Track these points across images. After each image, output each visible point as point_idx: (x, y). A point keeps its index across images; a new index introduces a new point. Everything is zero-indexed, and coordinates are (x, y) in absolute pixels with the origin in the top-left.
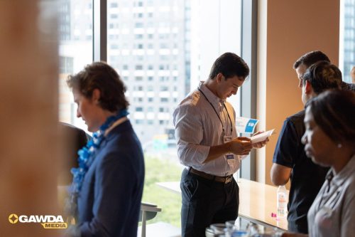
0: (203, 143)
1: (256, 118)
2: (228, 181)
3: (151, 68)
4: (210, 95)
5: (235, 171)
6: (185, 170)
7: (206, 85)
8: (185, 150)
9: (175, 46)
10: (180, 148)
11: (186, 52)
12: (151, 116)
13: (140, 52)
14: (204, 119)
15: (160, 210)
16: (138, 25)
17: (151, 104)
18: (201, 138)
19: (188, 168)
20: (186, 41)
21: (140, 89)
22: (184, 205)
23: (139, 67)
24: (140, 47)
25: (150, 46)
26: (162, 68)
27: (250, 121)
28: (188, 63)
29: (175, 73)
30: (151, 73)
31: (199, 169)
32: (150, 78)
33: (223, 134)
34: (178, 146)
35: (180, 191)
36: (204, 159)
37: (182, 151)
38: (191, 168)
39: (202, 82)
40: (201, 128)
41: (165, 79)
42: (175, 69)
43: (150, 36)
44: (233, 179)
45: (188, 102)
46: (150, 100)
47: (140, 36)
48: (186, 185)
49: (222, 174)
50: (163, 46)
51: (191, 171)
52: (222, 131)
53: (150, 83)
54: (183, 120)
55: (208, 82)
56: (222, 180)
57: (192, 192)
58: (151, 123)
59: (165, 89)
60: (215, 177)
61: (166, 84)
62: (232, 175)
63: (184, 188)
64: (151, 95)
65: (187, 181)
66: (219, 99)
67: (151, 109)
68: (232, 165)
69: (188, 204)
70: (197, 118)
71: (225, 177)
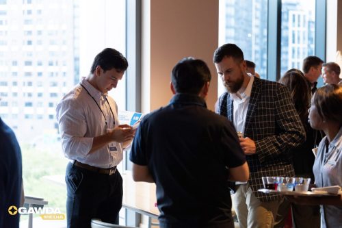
0: (86, 135)
1: (140, 112)
2: (112, 172)
3: (40, 64)
4: (92, 90)
5: (118, 163)
6: (70, 163)
7: (88, 80)
8: (69, 143)
9: (64, 43)
10: (64, 143)
11: (74, 49)
12: (40, 111)
13: (30, 48)
14: (86, 113)
15: (46, 203)
16: (27, 22)
17: (40, 99)
18: (84, 132)
19: (72, 161)
20: (74, 38)
21: (30, 84)
22: (70, 197)
23: (28, 63)
24: (30, 43)
25: (40, 43)
26: (51, 64)
27: (135, 115)
28: (76, 59)
29: (64, 69)
30: (40, 69)
31: (83, 162)
32: (40, 74)
33: (106, 127)
34: (62, 140)
35: (66, 184)
36: (89, 150)
37: (66, 144)
38: (76, 161)
39: (84, 78)
40: (84, 121)
41: (54, 75)
42: (64, 65)
43: (40, 33)
44: (117, 171)
45: (71, 97)
46: (40, 95)
47: (30, 33)
48: (71, 178)
49: (106, 166)
50: (52, 43)
51: (76, 164)
52: (104, 124)
53: (40, 78)
54: (66, 114)
55: (89, 78)
56: (106, 172)
57: (77, 184)
58: (40, 117)
59: (55, 85)
60: (99, 169)
61: (55, 79)
62: (116, 167)
63: (69, 181)
64: (40, 90)
65: (71, 174)
66: (100, 93)
67: (40, 104)
68: (115, 157)
69: (73, 196)
70: (79, 111)
71: (109, 169)
